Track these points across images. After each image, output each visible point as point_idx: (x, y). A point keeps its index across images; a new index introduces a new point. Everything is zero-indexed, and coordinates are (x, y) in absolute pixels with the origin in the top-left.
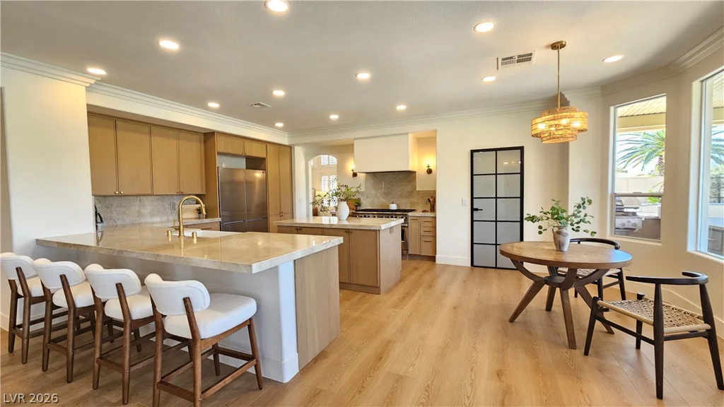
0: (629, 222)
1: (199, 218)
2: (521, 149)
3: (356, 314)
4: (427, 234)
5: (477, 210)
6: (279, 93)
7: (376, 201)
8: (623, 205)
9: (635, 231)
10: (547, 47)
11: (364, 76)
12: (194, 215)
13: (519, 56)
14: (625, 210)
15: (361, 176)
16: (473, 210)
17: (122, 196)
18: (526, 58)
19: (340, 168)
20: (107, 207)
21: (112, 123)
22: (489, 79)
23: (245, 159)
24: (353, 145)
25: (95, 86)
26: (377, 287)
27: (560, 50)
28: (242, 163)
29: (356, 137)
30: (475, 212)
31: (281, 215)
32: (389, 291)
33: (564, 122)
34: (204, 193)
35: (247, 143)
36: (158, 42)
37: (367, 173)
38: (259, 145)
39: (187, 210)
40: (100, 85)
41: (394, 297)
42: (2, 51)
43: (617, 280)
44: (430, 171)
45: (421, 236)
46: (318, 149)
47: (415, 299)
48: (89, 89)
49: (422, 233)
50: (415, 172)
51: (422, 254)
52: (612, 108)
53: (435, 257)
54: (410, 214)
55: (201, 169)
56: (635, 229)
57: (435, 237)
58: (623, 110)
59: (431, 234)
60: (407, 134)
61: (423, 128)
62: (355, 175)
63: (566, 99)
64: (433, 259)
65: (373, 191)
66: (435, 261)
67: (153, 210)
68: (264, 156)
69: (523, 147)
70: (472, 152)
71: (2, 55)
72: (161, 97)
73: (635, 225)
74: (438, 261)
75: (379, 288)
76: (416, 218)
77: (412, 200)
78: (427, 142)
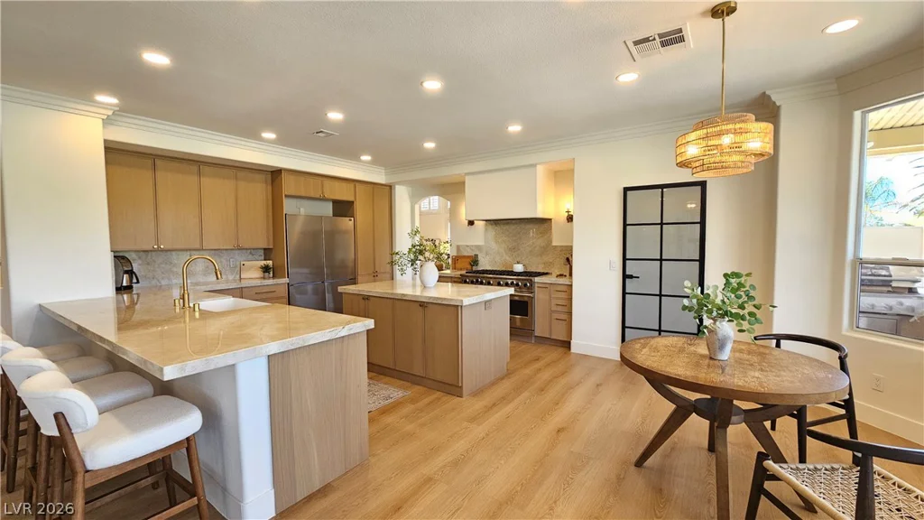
0: (901, 304)
1: (264, 278)
2: (703, 184)
3: (409, 427)
4: (560, 308)
5: (631, 277)
6: (335, 116)
7: (498, 259)
8: (891, 276)
9: (912, 320)
10: (704, 14)
11: (433, 85)
12: (259, 274)
13: (661, 36)
14: (894, 284)
15: (480, 225)
16: (625, 277)
17: (162, 250)
18: (674, 38)
19: (453, 213)
20: (148, 264)
21: (150, 162)
22: (628, 78)
23: (331, 204)
24: (464, 183)
25: (113, 117)
26: (458, 387)
27: (727, 19)
28: (328, 209)
29: (466, 171)
30: (627, 280)
31: (375, 276)
32: (478, 393)
33: (727, 140)
34: (271, 247)
35: (327, 183)
36: (140, 54)
37: (486, 221)
38: (344, 184)
39: (251, 268)
40: (119, 115)
41: (478, 405)
42: (2, 83)
43: (843, 412)
44: (570, 219)
45: (552, 312)
46: (424, 188)
47: (508, 408)
48: (107, 122)
49: (554, 308)
50: (551, 219)
51: (553, 337)
52: (857, 114)
53: (570, 343)
54: (537, 279)
55: (268, 216)
56: (912, 316)
57: (570, 313)
58: (881, 117)
59: (565, 309)
60: (534, 166)
61: (557, 156)
62: (471, 223)
63: (774, 103)
64: (567, 344)
65: (494, 246)
66: (569, 348)
67: (207, 267)
68: (351, 199)
69: (706, 181)
70: (626, 190)
71: (2, 88)
72: (198, 127)
73: (913, 309)
74: (574, 349)
75: (461, 387)
76: (545, 286)
77: (546, 259)
78: (563, 176)
